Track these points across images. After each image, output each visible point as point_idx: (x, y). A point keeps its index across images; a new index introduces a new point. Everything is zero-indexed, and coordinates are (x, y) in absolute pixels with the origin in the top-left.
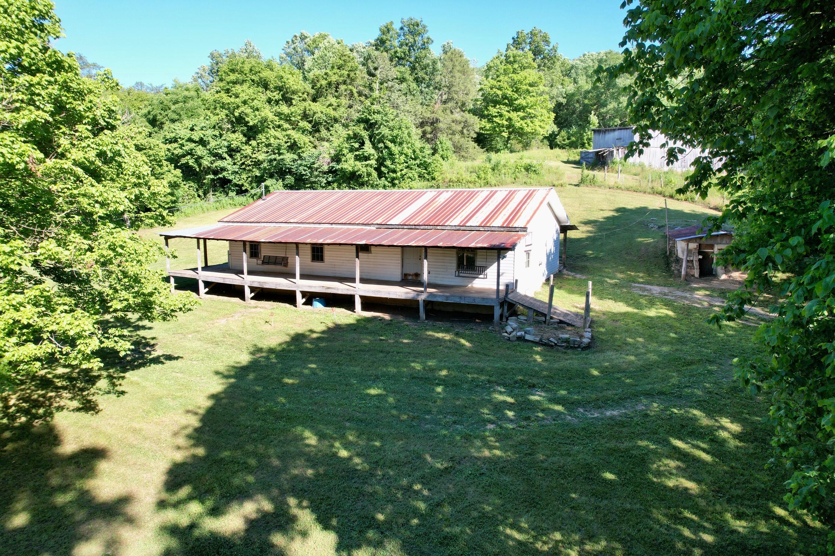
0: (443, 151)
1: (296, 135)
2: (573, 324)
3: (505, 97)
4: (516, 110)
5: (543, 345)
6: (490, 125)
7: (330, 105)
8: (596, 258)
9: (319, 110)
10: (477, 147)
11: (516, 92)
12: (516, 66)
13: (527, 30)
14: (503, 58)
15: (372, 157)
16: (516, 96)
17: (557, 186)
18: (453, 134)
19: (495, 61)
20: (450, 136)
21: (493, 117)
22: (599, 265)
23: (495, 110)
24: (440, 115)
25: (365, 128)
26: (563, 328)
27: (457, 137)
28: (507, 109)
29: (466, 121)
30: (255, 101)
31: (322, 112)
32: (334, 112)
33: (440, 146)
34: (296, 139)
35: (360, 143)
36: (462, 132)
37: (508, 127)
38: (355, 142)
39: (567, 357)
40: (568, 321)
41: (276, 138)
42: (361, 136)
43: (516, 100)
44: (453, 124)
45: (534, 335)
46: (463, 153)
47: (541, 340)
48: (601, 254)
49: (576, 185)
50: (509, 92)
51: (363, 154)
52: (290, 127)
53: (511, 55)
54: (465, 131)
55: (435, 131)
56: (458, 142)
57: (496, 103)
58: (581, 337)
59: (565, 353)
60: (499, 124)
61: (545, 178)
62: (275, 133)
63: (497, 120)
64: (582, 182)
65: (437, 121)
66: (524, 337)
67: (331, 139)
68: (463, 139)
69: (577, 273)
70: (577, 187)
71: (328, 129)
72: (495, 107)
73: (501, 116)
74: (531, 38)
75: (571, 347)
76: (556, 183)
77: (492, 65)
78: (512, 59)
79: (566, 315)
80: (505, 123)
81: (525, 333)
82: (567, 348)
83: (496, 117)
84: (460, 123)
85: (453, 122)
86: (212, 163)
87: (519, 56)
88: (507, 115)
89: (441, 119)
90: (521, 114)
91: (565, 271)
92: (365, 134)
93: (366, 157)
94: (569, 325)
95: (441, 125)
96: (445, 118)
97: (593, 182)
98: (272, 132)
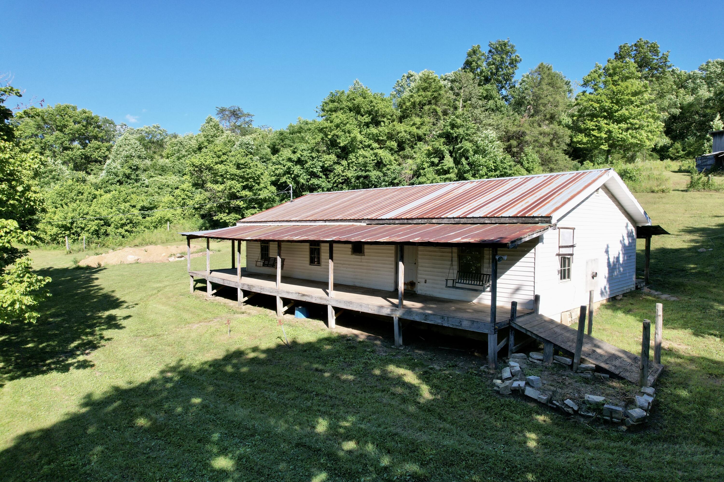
0: (528, 163)
1: (382, 153)
2: (622, 374)
3: (603, 109)
4: (618, 122)
5: (552, 409)
6: (587, 139)
7: (414, 124)
8: (699, 273)
9: (402, 130)
10: (568, 159)
11: (617, 103)
12: (616, 78)
13: (631, 43)
14: (602, 71)
15: (451, 171)
16: (616, 107)
17: (657, 192)
18: (542, 146)
19: (592, 75)
20: (537, 149)
21: (590, 130)
22: (703, 283)
23: (592, 123)
24: (526, 128)
25: (444, 143)
26: (601, 381)
27: (546, 149)
28: (605, 121)
29: (555, 133)
30: (348, 125)
31: (405, 131)
32: (418, 130)
33: (525, 158)
34: (382, 157)
35: (440, 157)
36: (551, 144)
37: (607, 140)
38: (434, 157)
39: (590, 443)
40: (613, 369)
41: (365, 157)
42: (440, 150)
43: (617, 111)
44: (541, 137)
45: (539, 389)
46: (552, 166)
47: (550, 401)
48: (708, 270)
49: (682, 191)
50: (607, 104)
51: (442, 168)
52: (378, 146)
53: (611, 67)
54: (554, 143)
55: (521, 144)
56: (547, 154)
57: (592, 116)
58: (631, 403)
59: (590, 432)
60: (597, 137)
61: (643, 184)
62: (364, 152)
63: (595, 133)
64: (692, 185)
65: (524, 134)
66: (523, 391)
67: (415, 156)
68: (552, 151)
69: (663, 293)
70: (684, 193)
71: (412, 147)
72: (592, 120)
73: (599, 129)
74: (636, 50)
75: (606, 422)
76: (656, 189)
77: (589, 79)
78: (611, 71)
79: (613, 357)
80: (604, 136)
81: (527, 384)
82: (596, 422)
83: (593, 130)
84: (549, 135)
85: (541, 134)
86: (308, 182)
87: (619, 68)
88: (606, 128)
89: (527, 132)
90: (623, 126)
91: (646, 290)
92: (445, 149)
93: (445, 171)
94: (613, 376)
95: (527, 138)
96: (531, 131)
97: (707, 186)
98: (361, 152)
